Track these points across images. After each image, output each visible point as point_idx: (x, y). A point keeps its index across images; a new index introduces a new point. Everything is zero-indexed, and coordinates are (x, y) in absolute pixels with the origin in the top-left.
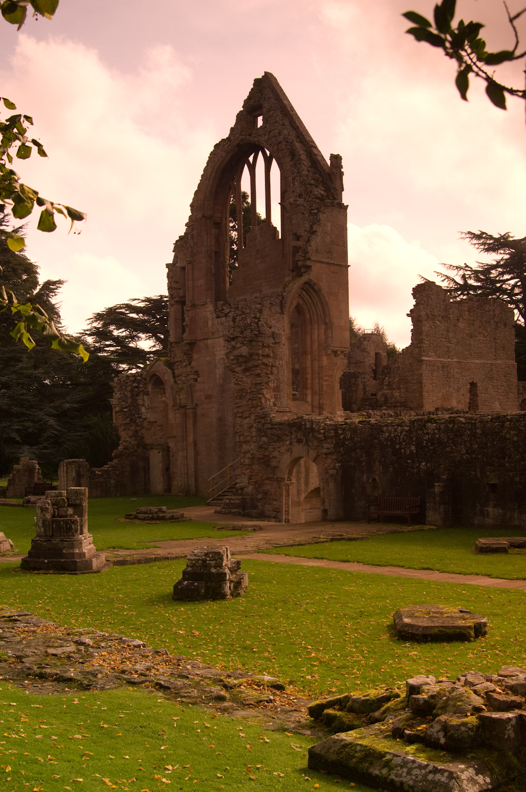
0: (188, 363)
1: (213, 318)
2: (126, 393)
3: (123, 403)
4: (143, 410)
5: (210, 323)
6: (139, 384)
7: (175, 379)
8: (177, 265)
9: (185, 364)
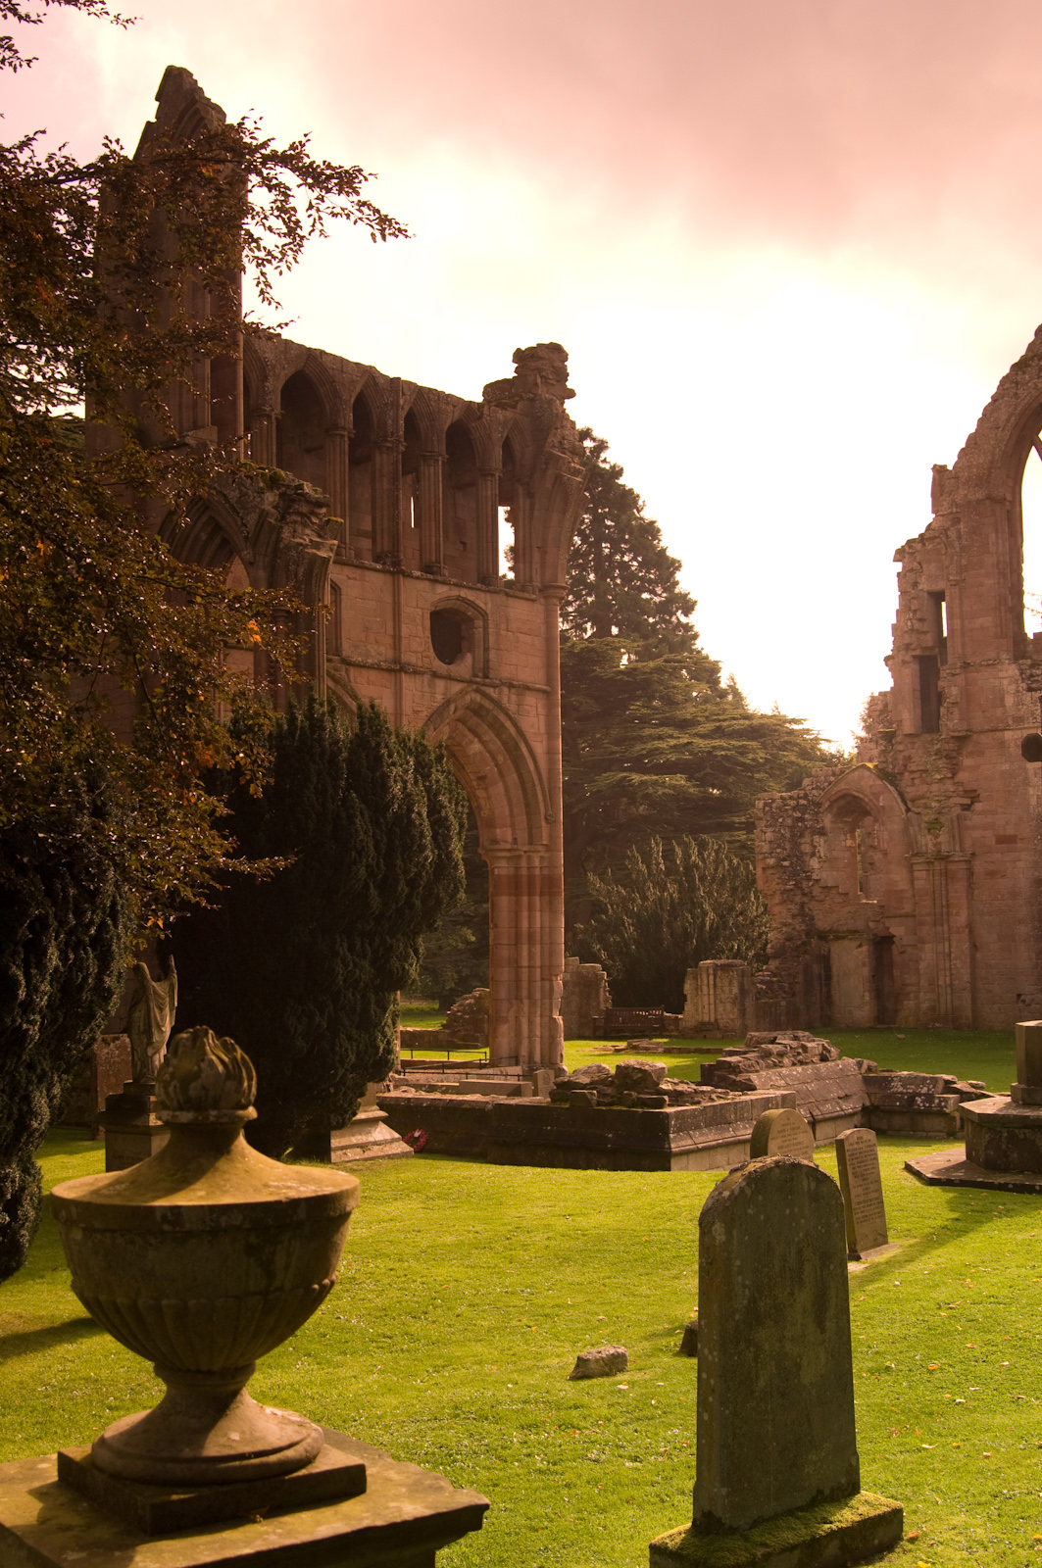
0: (949, 775)
1: (1018, 691)
2: (782, 831)
3: (778, 850)
4: (814, 863)
5: (1009, 701)
6: (803, 814)
7: (905, 804)
8: (920, 587)
9: (938, 777)
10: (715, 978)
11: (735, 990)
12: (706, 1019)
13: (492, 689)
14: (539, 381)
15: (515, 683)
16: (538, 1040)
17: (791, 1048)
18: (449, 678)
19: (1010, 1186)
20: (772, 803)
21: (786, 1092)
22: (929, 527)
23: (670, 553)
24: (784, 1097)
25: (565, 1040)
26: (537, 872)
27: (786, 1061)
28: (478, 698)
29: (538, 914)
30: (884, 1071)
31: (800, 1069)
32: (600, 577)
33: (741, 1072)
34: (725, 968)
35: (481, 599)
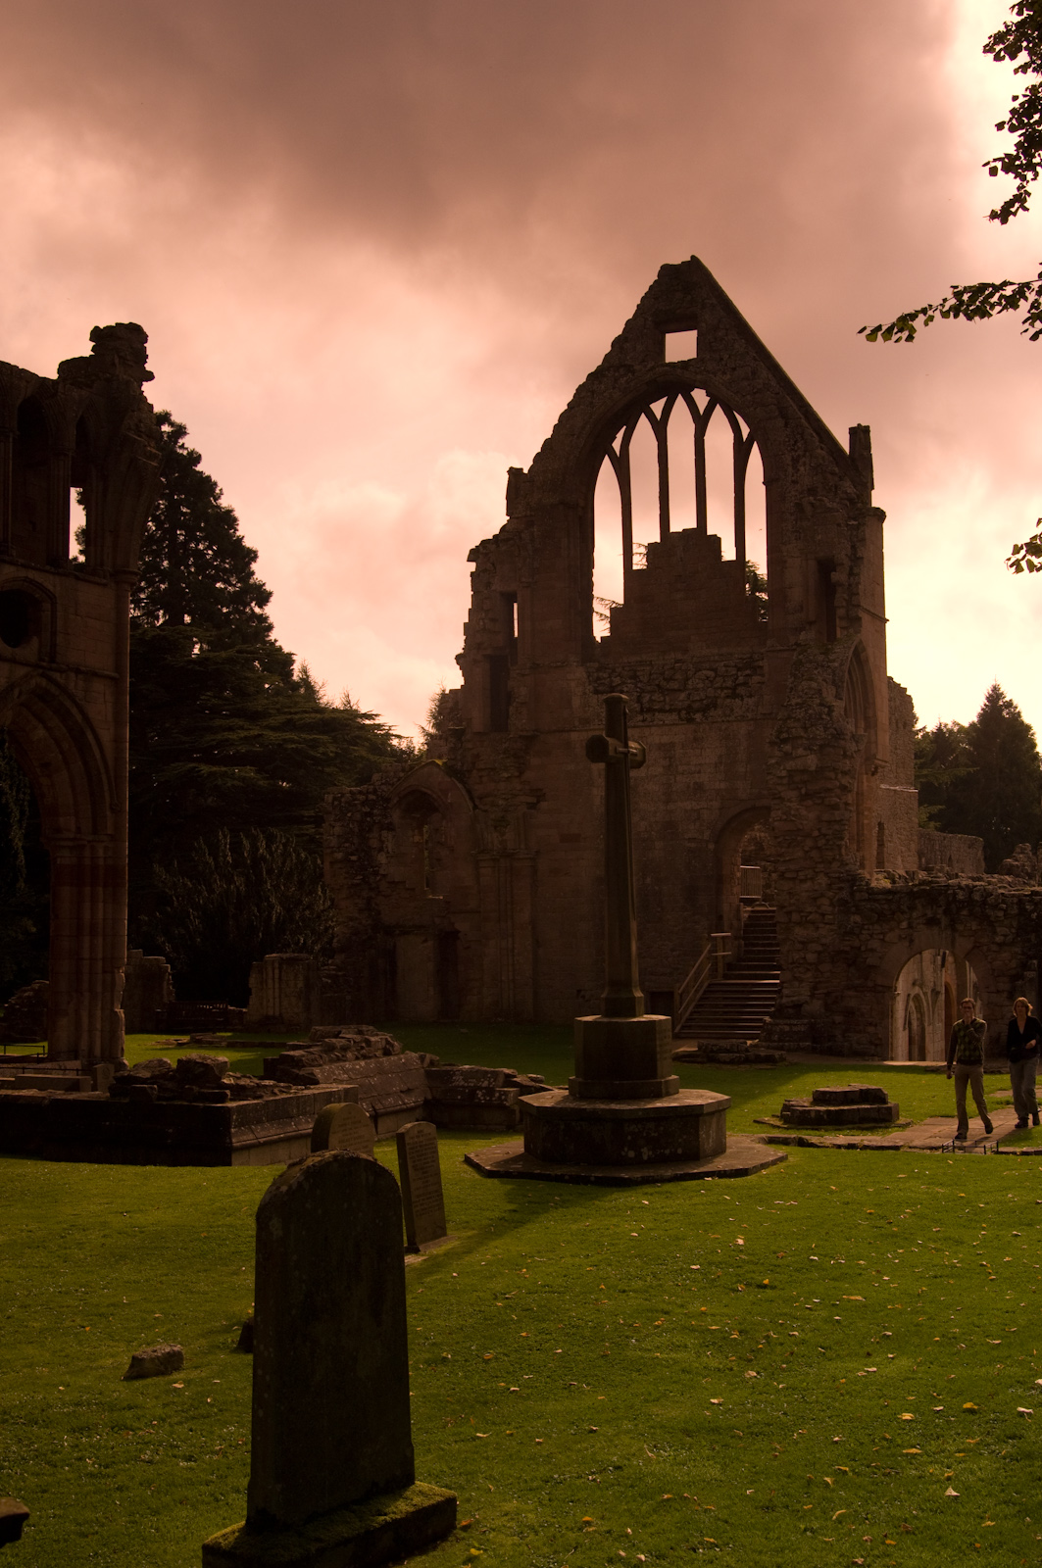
0: (517, 774)
1: (585, 693)
2: (351, 826)
3: (347, 845)
4: (382, 858)
5: (576, 702)
6: (372, 809)
7: (473, 802)
8: (493, 588)
9: (505, 775)
10: (280, 972)
11: (300, 984)
12: (271, 1013)
13: (58, 674)
14: (117, 361)
15: (83, 669)
16: (98, 1033)
17: (355, 1042)
18: (13, 661)
19: (567, 1177)
20: (342, 797)
21: (349, 1086)
22: (503, 529)
23: (248, 543)
24: (346, 1091)
25: (126, 1033)
26: (101, 862)
27: (349, 1055)
28: (44, 682)
29: (101, 905)
30: (446, 1065)
31: (363, 1063)
32: (174, 565)
33: (304, 1066)
34: (291, 962)
35: (49, 581)
